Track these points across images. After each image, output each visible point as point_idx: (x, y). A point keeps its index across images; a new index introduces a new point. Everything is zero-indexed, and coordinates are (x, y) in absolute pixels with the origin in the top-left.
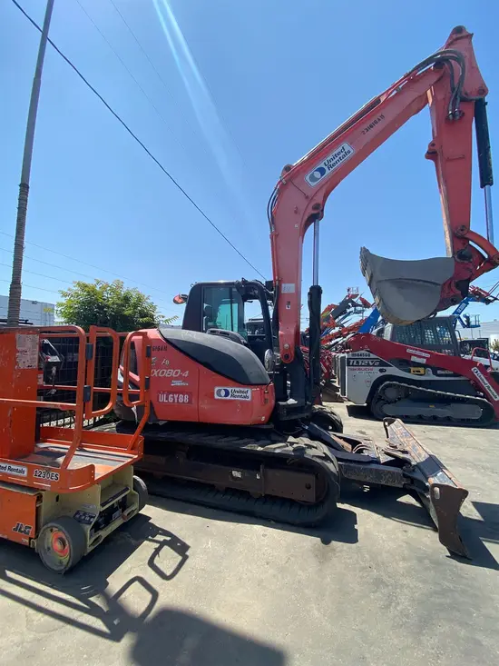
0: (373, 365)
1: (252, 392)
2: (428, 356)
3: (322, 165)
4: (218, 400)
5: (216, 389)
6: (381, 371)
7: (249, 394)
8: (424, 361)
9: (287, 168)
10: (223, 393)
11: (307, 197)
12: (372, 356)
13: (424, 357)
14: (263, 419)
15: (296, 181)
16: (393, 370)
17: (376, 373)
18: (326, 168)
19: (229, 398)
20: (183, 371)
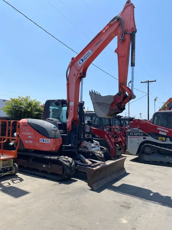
0: (140, 136)
1: (50, 140)
2: (168, 131)
3: (83, 58)
4: (41, 143)
5: (40, 139)
6: (144, 138)
7: (49, 141)
8: (165, 134)
9: (73, 59)
10: (42, 141)
11: (78, 70)
12: (140, 131)
13: (166, 132)
14: (54, 149)
15: (75, 64)
16: (149, 138)
17: (141, 139)
18: (84, 59)
19: (44, 142)
20: (31, 133)
